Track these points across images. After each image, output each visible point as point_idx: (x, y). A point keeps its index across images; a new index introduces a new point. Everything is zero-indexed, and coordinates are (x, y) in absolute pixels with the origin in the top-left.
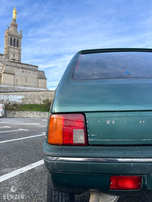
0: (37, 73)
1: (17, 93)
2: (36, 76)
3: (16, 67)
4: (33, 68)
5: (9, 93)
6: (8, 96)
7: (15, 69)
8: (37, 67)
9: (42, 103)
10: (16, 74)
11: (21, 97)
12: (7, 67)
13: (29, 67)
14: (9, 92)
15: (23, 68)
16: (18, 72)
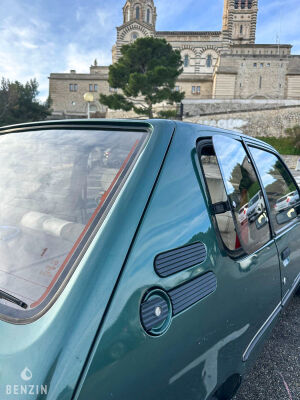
0: (286, 62)
1: (235, 115)
2: (283, 70)
3: (240, 56)
4: (279, 52)
5: (219, 116)
6: (217, 121)
7: (240, 61)
8: (289, 47)
9: (284, 135)
10: (240, 71)
11: (240, 123)
12: (224, 60)
13: (269, 51)
14: (220, 113)
15: (254, 56)
16: (245, 67)
